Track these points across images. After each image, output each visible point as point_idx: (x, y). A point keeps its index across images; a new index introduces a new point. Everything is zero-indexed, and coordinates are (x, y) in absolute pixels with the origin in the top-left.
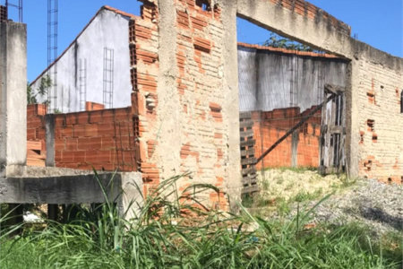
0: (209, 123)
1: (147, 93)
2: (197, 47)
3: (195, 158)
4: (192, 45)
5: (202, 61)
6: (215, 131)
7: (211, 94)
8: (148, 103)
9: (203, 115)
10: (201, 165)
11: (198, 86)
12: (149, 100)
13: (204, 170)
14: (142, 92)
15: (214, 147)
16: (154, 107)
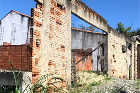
0: (60, 52)
1: (37, 38)
2: (57, 22)
3: (54, 66)
4: (55, 21)
5: (59, 28)
6: (62, 56)
7: (61, 41)
8: (37, 42)
9: (58, 49)
10: (57, 69)
11: (57, 37)
12: (37, 41)
13: (57, 72)
14: (35, 38)
15: (61, 62)
16: (39, 44)
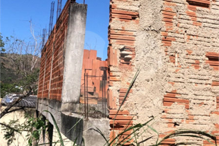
0: (205, 71)
1: (122, 47)
2: (191, 3)
3: (183, 105)
4: (185, 1)
5: (197, 14)
6: (213, 79)
7: (208, 44)
8: (122, 56)
9: (197, 64)
10: (193, 112)
11: (191, 37)
12: (124, 52)
13: (195, 117)
14: (116, 46)
15: (211, 94)
16: (131, 59)
